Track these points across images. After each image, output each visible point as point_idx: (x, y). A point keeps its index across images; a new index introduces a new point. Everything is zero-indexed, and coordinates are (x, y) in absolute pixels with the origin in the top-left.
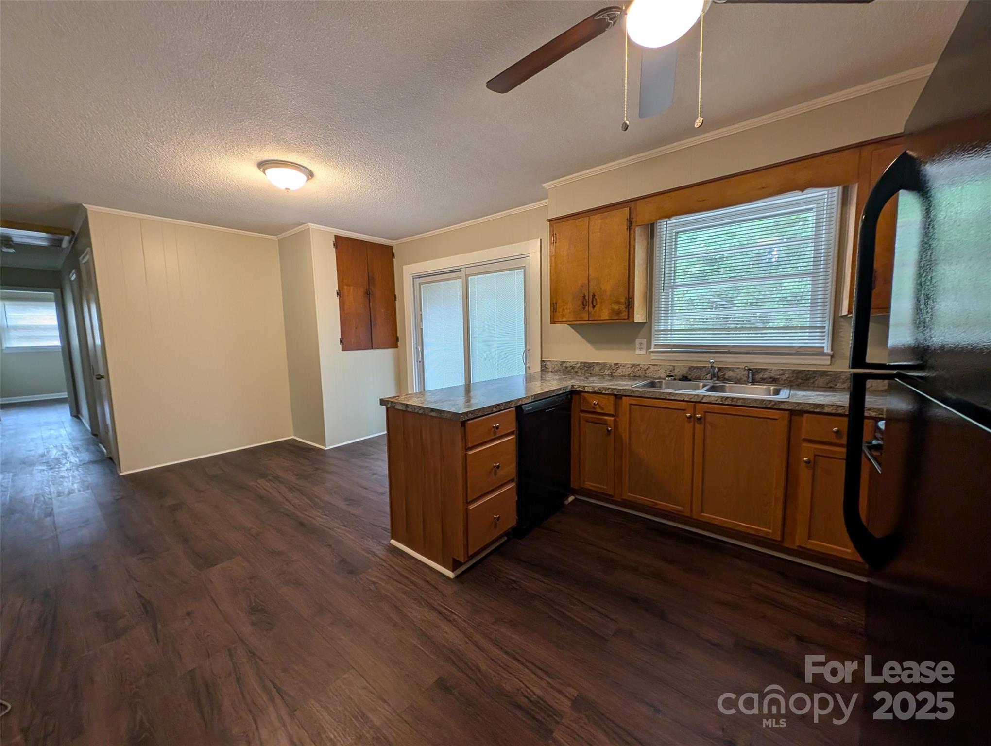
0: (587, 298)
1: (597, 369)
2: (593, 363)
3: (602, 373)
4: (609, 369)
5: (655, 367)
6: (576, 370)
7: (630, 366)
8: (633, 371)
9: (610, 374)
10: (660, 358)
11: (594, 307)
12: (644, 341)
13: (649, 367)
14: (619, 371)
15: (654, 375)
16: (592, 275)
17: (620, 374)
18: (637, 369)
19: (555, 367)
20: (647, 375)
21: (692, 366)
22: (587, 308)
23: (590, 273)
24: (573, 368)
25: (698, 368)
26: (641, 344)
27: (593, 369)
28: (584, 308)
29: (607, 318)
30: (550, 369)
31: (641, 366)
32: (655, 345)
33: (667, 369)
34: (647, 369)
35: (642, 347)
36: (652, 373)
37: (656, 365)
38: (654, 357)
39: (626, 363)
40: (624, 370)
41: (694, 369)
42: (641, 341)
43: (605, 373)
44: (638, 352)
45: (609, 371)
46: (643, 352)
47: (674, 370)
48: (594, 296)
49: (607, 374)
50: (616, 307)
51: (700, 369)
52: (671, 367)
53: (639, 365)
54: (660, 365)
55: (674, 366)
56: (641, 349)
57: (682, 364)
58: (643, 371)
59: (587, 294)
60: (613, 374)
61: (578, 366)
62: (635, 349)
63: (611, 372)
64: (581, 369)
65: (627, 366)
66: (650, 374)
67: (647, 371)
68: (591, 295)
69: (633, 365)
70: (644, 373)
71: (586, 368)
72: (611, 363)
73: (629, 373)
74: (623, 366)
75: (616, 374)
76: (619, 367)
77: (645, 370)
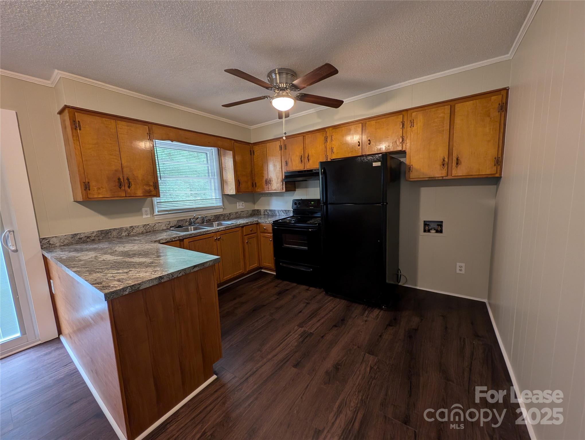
0: (122, 180)
1: (115, 233)
2: (110, 229)
3: (120, 235)
4: (125, 232)
5: (159, 224)
6: (93, 238)
7: (142, 226)
8: (145, 229)
9: (127, 234)
10: (161, 218)
11: (129, 187)
12: (148, 209)
13: (155, 224)
14: (134, 231)
15: (159, 228)
16: (125, 164)
17: (135, 233)
18: (147, 228)
19: (64, 241)
20: (154, 230)
21: (179, 220)
22: (123, 188)
23: (123, 162)
24: (88, 237)
25: (182, 220)
26: (146, 211)
27: (111, 235)
28: (120, 188)
29: (142, 195)
30: (58, 245)
31: (150, 225)
32: (158, 211)
33: (166, 223)
34: (154, 226)
35: (147, 213)
36: (158, 228)
37: (160, 223)
38: (156, 218)
39: (139, 225)
40: (138, 230)
41: (180, 221)
42: (146, 209)
43: (122, 235)
44: (144, 216)
45: (126, 233)
46: (149, 216)
47: (170, 223)
48: (128, 179)
49: (124, 235)
50: (147, 188)
51: (182, 221)
52: (168, 222)
53: (148, 225)
54: (162, 222)
55: (170, 222)
56: (147, 215)
57: (174, 219)
58: (152, 228)
59: (121, 178)
60: (130, 234)
61: (94, 235)
62: (142, 215)
63: (128, 233)
64: (98, 236)
65: (140, 227)
66: (156, 229)
67: (155, 227)
68: (125, 178)
69: (144, 226)
70: (153, 229)
71: (103, 235)
72: (127, 227)
73: (142, 231)
74: (137, 227)
75: (132, 234)
76: (134, 228)
77: (153, 227)
